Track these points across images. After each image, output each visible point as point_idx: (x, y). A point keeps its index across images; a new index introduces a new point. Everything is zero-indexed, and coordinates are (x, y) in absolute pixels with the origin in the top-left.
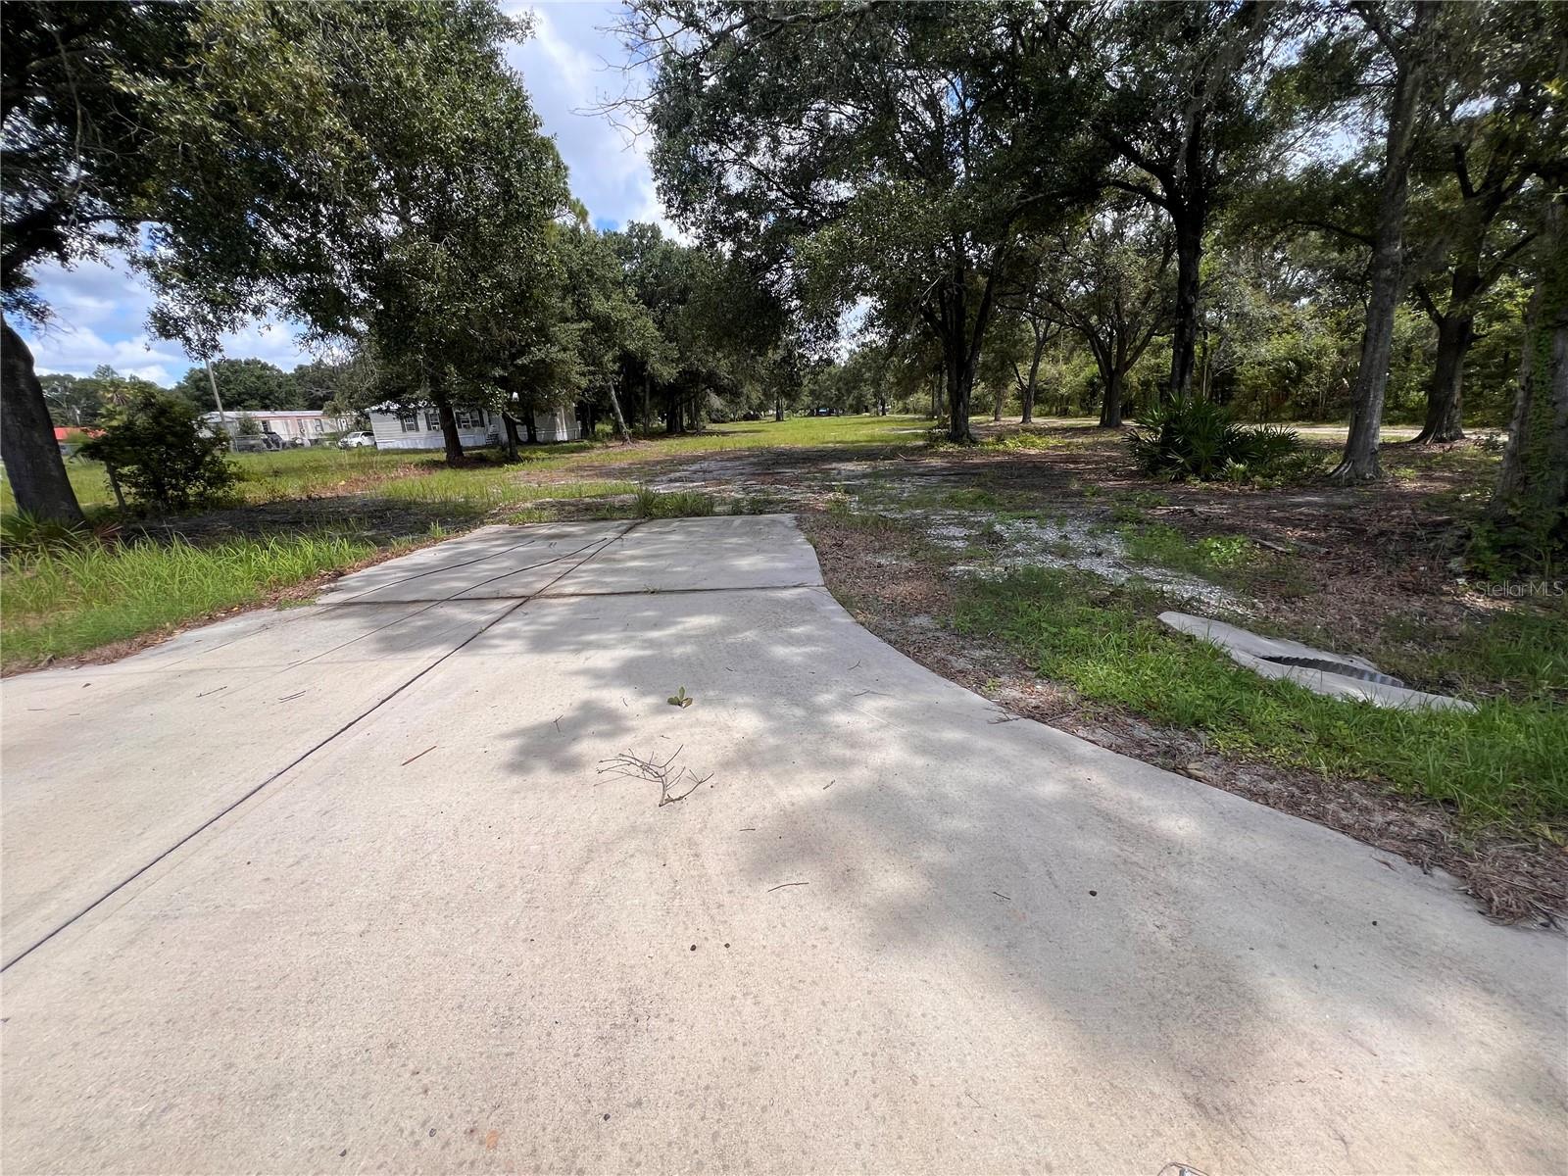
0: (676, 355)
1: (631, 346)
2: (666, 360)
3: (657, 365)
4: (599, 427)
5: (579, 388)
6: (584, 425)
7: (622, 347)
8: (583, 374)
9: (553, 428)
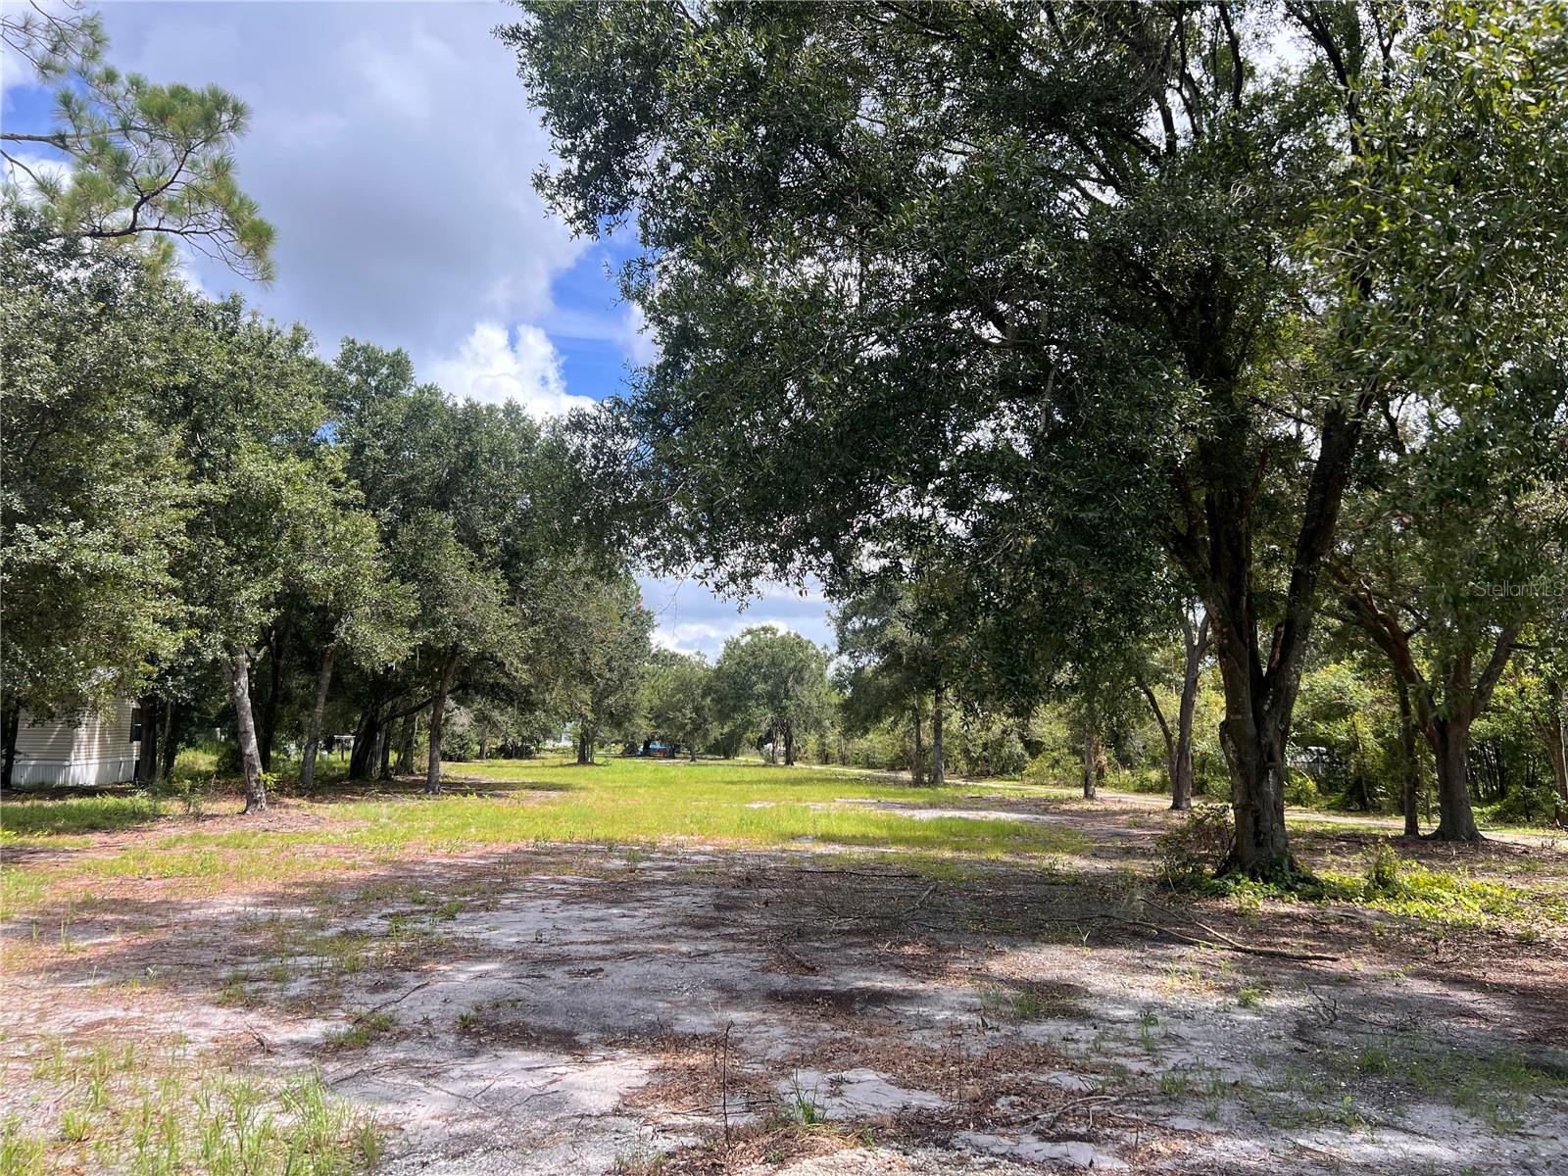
0: (412, 609)
1: (313, 573)
2: (386, 618)
3: (363, 629)
4: (186, 757)
5: (152, 659)
6: (148, 752)
7: (291, 572)
8: (172, 624)
9: (63, 751)
